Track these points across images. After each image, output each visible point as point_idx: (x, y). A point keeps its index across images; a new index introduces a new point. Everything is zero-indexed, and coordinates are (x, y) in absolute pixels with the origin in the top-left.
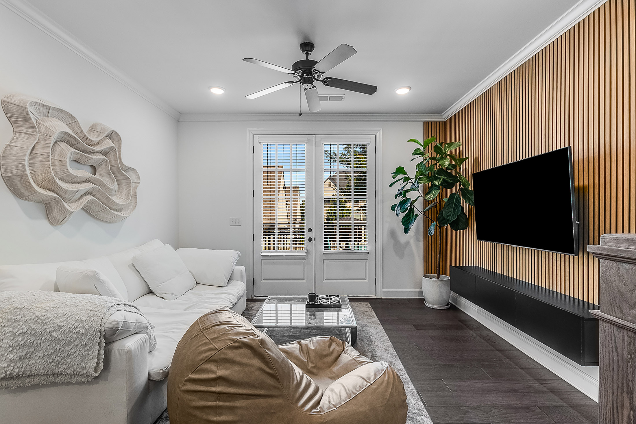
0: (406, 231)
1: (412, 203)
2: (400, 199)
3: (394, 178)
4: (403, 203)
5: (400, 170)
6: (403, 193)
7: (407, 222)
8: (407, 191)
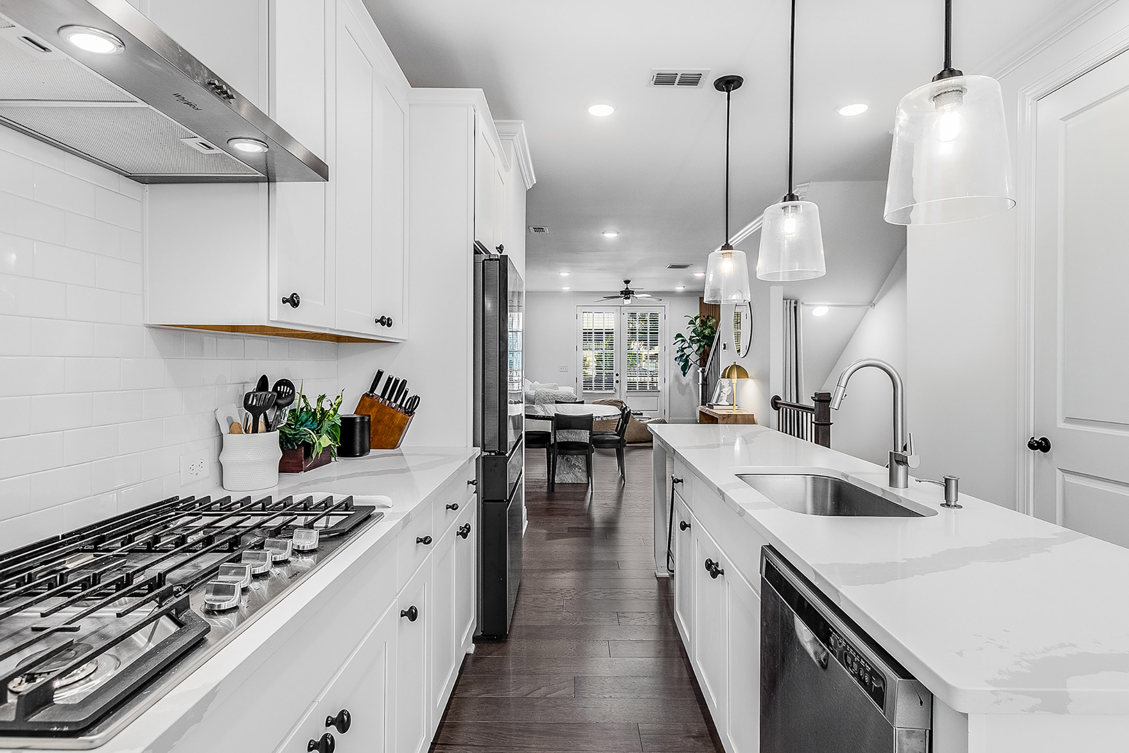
0: (684, 374)
1: (688, 356)
2: (680, 353)
3: (676, 339)
4: (681, 356)
5: (679, 336)
6: (682, 349)
7: (685, 369)
8: (685, 348)
